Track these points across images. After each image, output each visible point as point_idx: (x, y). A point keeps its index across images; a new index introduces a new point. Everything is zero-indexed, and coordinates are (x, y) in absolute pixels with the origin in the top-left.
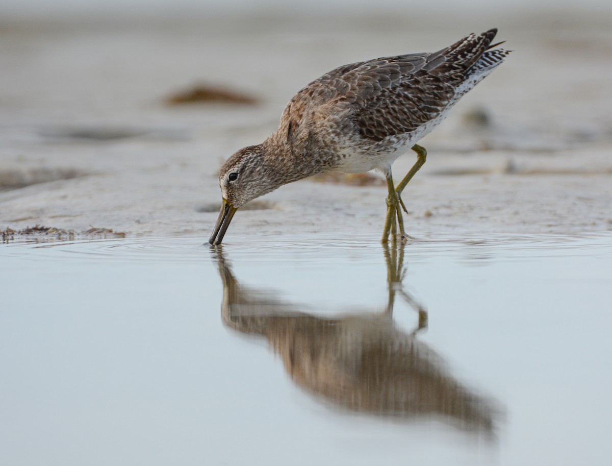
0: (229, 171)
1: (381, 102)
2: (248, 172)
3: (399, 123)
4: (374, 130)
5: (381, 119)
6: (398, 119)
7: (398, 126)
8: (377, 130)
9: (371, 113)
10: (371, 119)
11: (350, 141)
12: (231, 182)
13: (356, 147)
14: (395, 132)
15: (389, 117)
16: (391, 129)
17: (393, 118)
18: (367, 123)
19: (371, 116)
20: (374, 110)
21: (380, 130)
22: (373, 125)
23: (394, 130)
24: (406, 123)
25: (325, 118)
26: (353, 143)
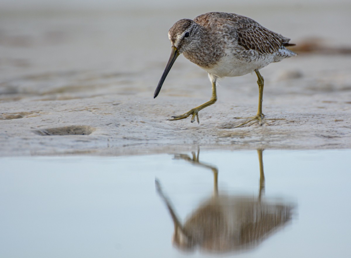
0: (186, 31)
1: (250, 29)
2: (194, 33)
3: (257, 44)
4: (246, 41)
5: (249, 37)
6: (257, 41)
7: (257, 45)
8: (247, 42)
9: (245, 32)
10: (245, 35)
11: (232, 44)
12: (185, 38)
13: (233, 49)
14: (255, 47)
15: (253, 38)
16: (254, 45)
17: (255, 39)
18: (243, 36)
19: (245, 33)
20: (246, 31)
21: (249, 42)
22: (246, 38)
23: (255, 46)
24: (261, 46)
25: (221, 25)
26: (233, 46)
